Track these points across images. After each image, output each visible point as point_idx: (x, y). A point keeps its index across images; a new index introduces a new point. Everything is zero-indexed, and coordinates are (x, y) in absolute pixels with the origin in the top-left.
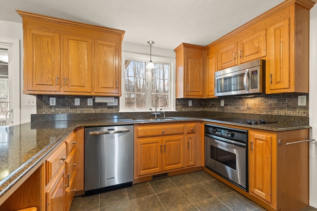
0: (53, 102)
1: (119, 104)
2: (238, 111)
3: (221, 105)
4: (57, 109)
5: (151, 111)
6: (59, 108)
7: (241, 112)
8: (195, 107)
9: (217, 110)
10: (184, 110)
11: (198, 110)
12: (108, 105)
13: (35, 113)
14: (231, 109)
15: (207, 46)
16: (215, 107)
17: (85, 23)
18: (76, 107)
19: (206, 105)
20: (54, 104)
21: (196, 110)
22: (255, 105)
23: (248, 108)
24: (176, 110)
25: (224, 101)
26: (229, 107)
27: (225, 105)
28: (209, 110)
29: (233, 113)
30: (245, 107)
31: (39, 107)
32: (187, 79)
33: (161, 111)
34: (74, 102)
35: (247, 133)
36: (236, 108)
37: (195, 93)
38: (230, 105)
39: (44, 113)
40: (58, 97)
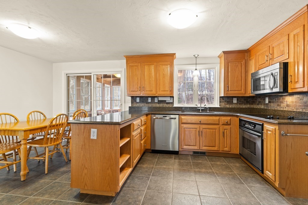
0: (138, 100)
1: (173, 101)
2: (279, 108)
3: (266, 102)
4: (140, 104)
5: (196, 106)
6: (141, 103)
7: (282, 109)
8: (240, 104)
9: (262, 107)
10: (228, 106)
11: (244, 106)
12: (167, 102)
13: (131, 106)
14: (274, 106)
15: (248, 49)
16: (261, 104)
17: (153, 54)
18: (149, 103)
19: (254, 102)
20: (139, 101)
21: (241, 107)
22: (293, 102)
23: (288, 106)
24: (220, 106)
25: (269, 99)
26: (272, 104)
27: (269, 102)
29: (275, 110)
30: (285, 104)
31: (132, 103)
32: (228, 81)
33: (205, 106)
34: (148, 100)
35: (262, 125)
36: (278, 105)
37: (236, 91)
38: (273, 102)
39: (134, 106)
40: (140, 97)
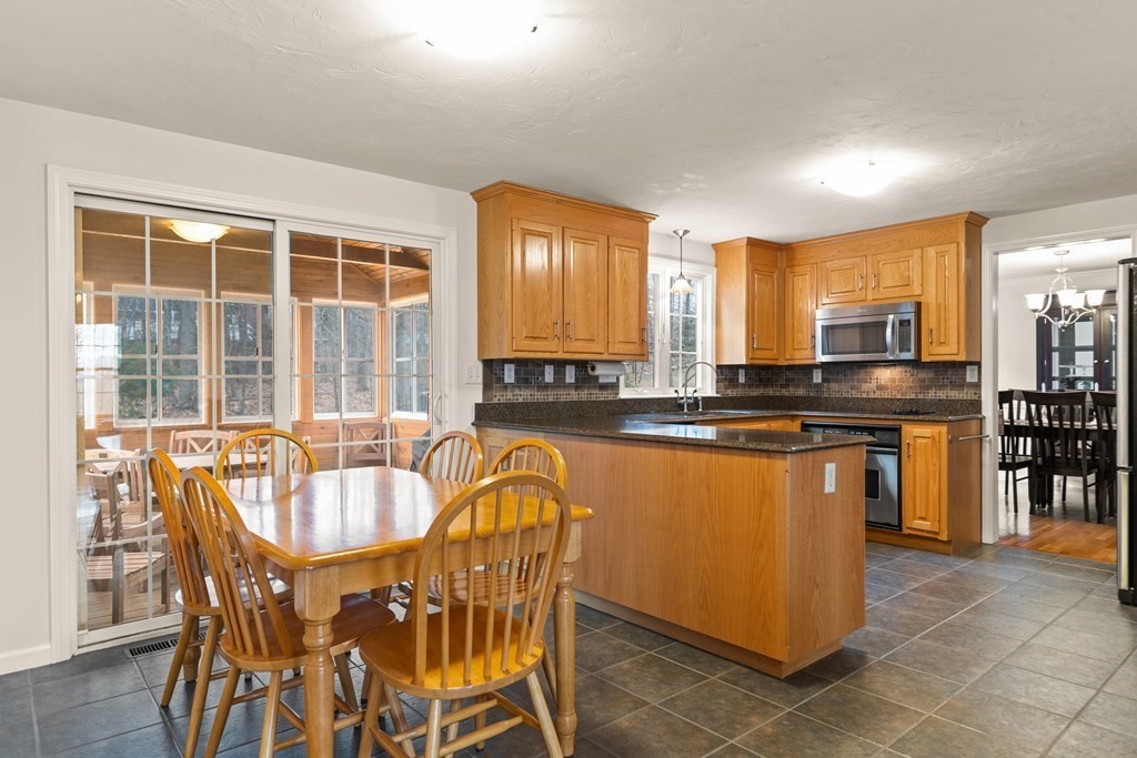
0: (509, 375)
1: (618, 379)
2: (854, 394)
3: (815, 381)
4: (517, 392)
5: (675, 395)
6: (520, 388)
7: (864, 396)
8: (750, 386)
9: (801, 392)
10: (730, 393)
11: (756, 392)
12: (601, 381)
13: (480, 401)
14: (839, 389)
16: (798, 386)
18: (546, 387)
19: (768, 380)
20: (512, 381)
21: (752, 394)
22: (893, 380)
23: (880, 388)
24: (717, 393)
25: (823, 372)
26: (834, 386)
27: (824, 380)
28: (778, 394)
29: (845, 399)
30: (873, 385)
31: (487, 386)
32: (753, 320)
33: (695, 395)
34: (543, 374)
35: (898, 430)
36: (852, 388)
37: (765, 352)
38: (836, 381)
39: (495, 401)
40: (518, 362)
